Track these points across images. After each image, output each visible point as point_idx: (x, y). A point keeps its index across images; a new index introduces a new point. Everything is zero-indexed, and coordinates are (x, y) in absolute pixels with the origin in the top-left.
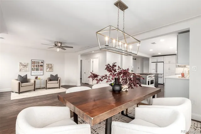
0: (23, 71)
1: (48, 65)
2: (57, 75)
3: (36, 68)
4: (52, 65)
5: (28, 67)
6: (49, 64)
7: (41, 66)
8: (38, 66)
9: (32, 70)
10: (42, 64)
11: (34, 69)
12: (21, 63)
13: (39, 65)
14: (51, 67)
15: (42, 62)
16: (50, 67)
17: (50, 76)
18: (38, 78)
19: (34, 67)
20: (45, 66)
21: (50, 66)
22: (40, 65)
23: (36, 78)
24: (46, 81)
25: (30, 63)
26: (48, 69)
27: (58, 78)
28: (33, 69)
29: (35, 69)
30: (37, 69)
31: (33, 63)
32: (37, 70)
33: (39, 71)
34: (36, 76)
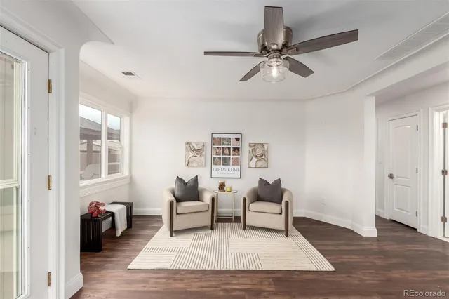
0: (194, 164)
1: (253, 146)
2: (278, 182)
3: (222, 156)
4: (266, 146)
5: (204, 153)
6: (255, 145)
7: (234, 149)
8: (227, 151)
9: (214, 161)
10: (237, 144)
11: (217, 159)
12: (188, 143)
13: (229, 148)
14: (261, 152)
15: (237, 139)
16: (261, 154)
17: (256, 185)
18: (225, 188)
19: (217, 154)
20: (246, 150)
21: (259, 151)
22: (231, 147)
23: (222, 187)
24: (245, 200)
25: (208, 141)
26: (255, 159)
27: (282, 192)
28: (214, 158)
29: (220, 158)
30: (224, 159)
31: (216, 141)
32: (226, 162)
33: (231, 167)
34: (221, 181)
